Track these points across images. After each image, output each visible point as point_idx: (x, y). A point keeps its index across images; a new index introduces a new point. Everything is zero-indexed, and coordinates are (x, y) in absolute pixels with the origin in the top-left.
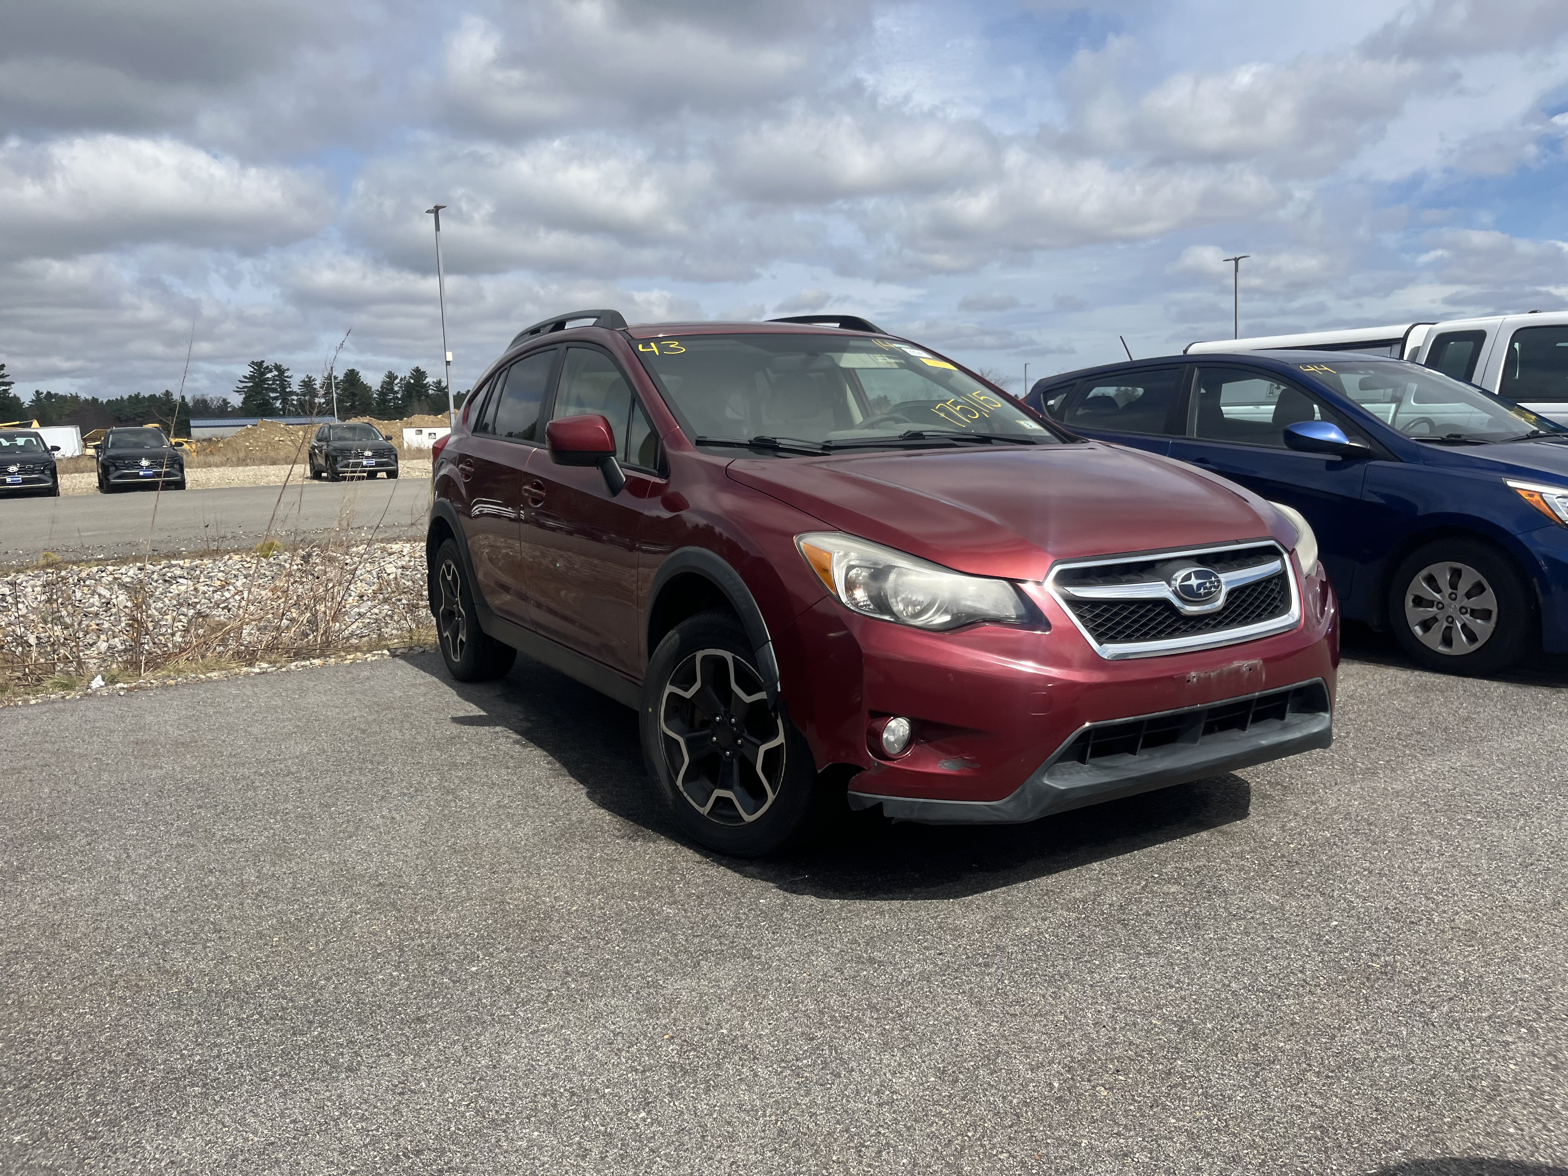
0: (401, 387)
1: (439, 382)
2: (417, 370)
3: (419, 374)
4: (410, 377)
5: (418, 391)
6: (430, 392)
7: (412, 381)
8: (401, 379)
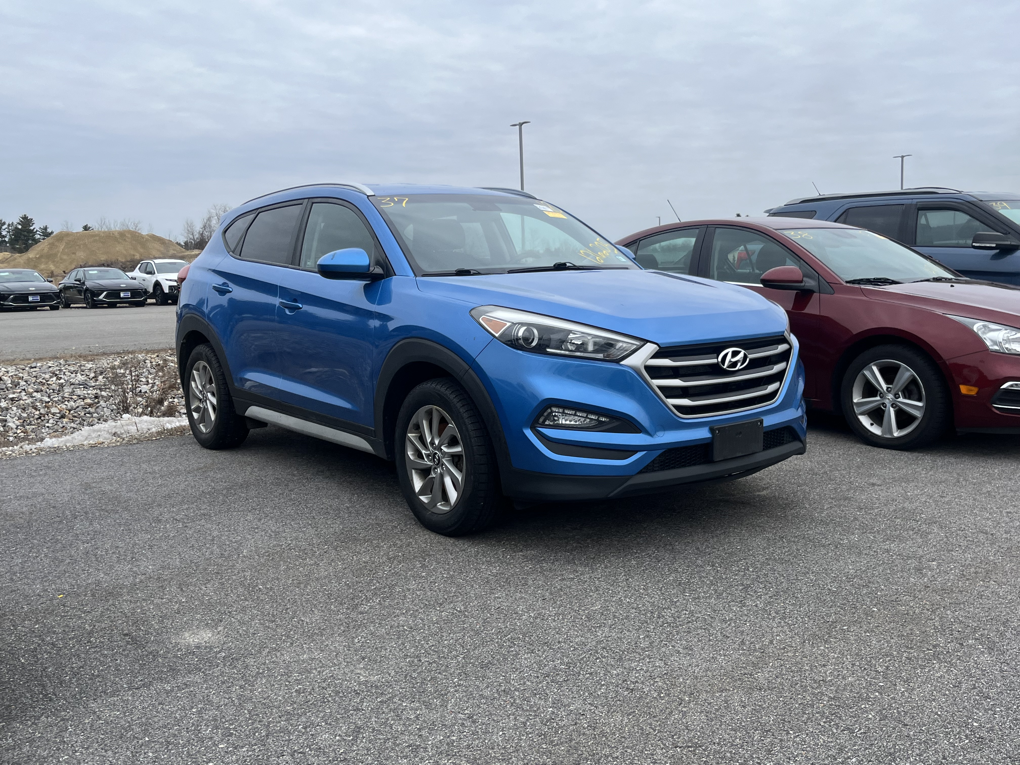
0: (8, 232)
2: (25, 218)
3: (26, 221)
4: (19, 223)
5: (25, 236)
6: (37, 236)
7: (20, 227)
8: (9, 225)
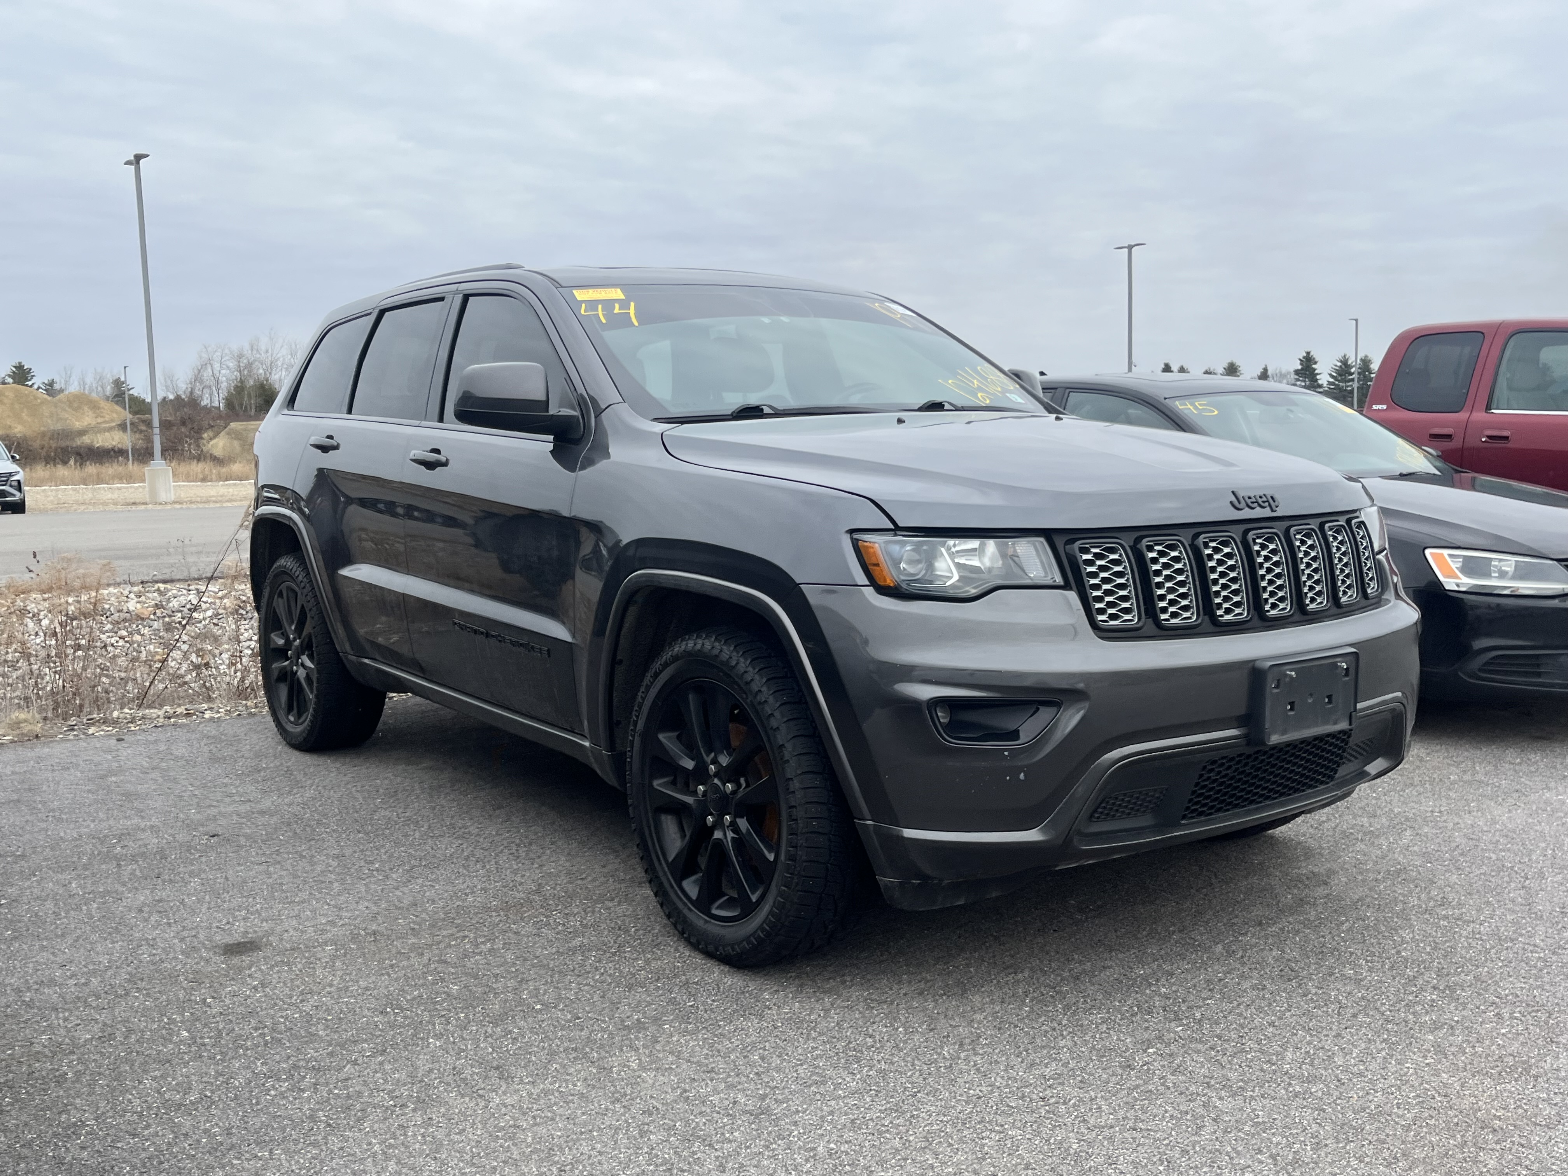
1: (51, 384)
